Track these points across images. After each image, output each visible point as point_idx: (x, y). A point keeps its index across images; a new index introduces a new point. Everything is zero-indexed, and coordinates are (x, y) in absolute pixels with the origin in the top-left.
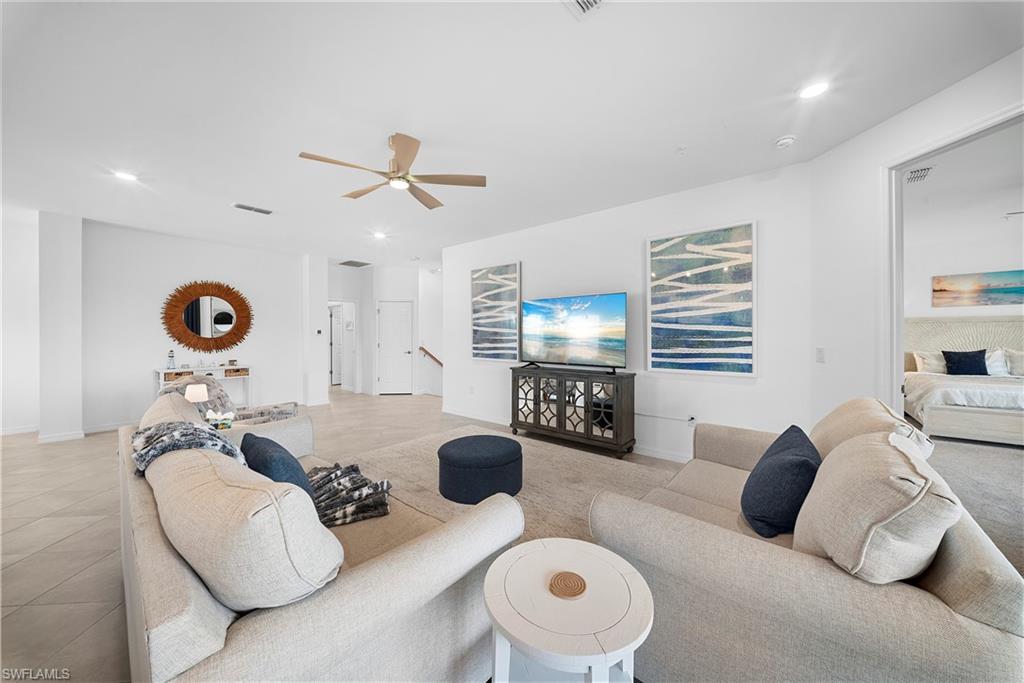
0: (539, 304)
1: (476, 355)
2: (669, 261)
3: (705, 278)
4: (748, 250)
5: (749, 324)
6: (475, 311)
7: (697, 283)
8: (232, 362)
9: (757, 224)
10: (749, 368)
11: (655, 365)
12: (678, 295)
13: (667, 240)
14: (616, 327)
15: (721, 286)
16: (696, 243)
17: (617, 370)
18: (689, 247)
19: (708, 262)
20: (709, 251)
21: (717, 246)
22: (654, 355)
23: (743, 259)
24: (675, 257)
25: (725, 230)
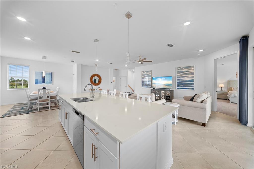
0: (156, 78)
1: (142, 87)
2: (180, 71)
3: (186, 74)
4: (193, 70)
5: (194, 82)
6: (142, 79)
7: (185, 75)
8: (99, 88)
9: (195, 66)
10: (193, 89)
11: (177, 88)
12: (181, 77)
13: (180, 68)
14: (170, 82)
15: (189, 75)
16: (185, 68)
17: (170, 89)
18: (183, 69)
19: (187, 71)
20: (187, 70)
21: (188, 69)
22: (177, 87)
23: (193, 71)
24: (181, 70)
25: (190, 66)
